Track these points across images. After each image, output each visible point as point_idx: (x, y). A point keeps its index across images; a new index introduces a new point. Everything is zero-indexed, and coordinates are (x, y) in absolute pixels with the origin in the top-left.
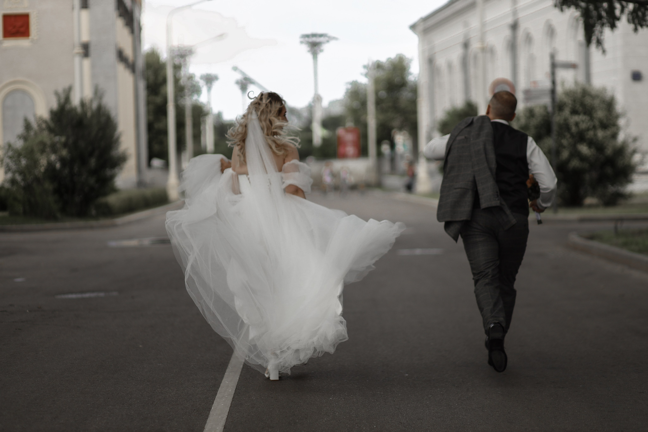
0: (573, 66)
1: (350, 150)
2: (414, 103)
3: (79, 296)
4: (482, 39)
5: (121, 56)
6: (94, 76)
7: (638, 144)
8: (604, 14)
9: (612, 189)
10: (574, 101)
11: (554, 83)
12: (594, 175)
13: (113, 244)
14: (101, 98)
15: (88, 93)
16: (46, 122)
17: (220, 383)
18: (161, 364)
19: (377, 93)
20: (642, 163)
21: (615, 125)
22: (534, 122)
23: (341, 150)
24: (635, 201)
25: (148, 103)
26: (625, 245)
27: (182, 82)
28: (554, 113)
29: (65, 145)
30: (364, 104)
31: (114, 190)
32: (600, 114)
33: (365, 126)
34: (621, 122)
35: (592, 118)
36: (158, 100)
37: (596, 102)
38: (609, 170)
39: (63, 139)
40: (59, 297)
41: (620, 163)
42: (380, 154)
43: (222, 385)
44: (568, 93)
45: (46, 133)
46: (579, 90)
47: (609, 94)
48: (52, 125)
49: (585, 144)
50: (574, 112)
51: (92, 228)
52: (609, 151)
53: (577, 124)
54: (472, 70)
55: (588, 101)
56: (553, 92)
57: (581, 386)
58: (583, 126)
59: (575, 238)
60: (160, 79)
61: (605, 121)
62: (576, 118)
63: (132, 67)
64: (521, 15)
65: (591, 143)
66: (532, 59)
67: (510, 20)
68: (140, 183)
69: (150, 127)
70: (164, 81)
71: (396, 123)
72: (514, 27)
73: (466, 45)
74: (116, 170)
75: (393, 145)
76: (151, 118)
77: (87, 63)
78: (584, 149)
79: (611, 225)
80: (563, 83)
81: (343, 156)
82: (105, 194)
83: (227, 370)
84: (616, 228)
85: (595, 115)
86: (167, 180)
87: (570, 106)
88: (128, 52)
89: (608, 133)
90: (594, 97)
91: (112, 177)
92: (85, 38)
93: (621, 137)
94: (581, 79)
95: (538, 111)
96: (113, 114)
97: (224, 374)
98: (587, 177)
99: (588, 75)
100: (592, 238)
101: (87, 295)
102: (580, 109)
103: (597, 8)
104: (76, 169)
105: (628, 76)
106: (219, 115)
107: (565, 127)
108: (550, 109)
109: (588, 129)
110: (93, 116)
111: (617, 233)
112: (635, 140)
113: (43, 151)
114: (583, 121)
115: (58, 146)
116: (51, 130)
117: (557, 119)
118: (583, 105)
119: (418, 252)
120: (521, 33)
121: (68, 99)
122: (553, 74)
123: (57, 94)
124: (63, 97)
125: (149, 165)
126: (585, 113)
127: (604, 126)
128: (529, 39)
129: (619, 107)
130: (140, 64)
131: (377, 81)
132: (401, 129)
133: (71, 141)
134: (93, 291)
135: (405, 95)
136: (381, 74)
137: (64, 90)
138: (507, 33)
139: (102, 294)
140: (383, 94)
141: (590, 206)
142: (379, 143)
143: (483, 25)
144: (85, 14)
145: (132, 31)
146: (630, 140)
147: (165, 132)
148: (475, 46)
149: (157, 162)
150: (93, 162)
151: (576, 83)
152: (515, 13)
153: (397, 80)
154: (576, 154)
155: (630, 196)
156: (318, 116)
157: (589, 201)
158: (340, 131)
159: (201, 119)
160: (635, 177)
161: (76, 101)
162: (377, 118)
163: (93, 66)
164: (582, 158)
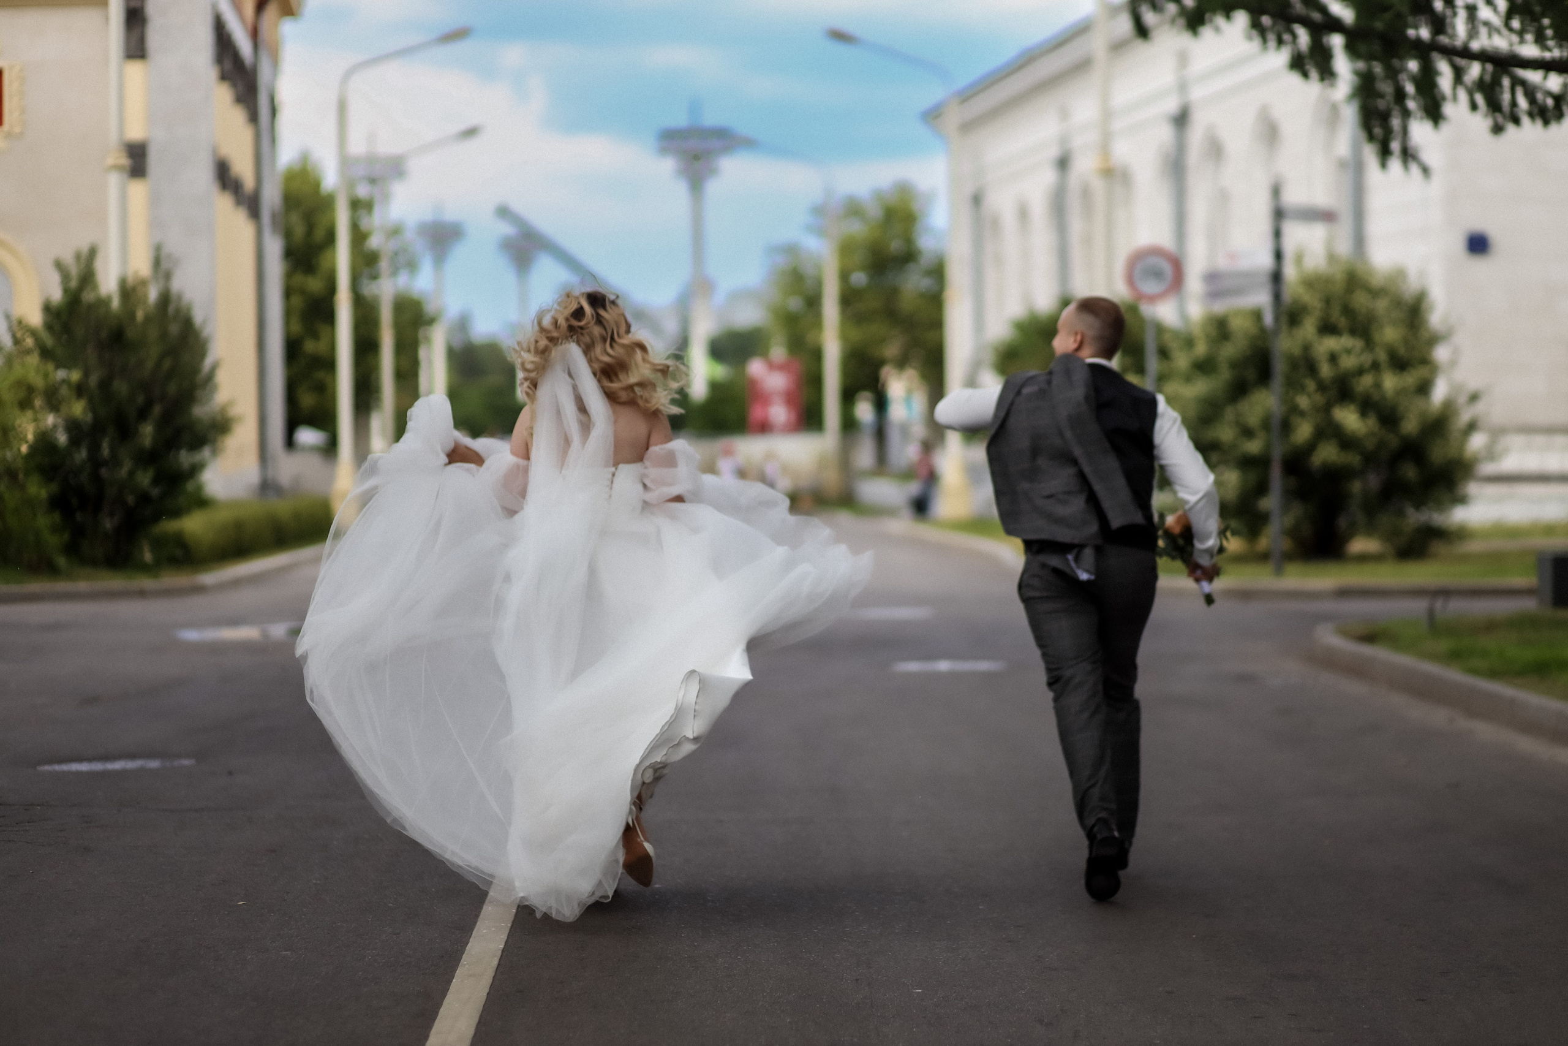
0: (1327, 216)
1: (779, 413)
2: (935, 300)
3: (97, 766)
4: (1105, 148)
5: (224, 176)
6: (155, 223)
7: (1480, 408)
8: (1410, 88)
9: (1415, 517)
10: (1328, 301)
11: (1278, 255)
12: (1374, 481)
13: (191, 635)
14: (168, 276)
15: (140, 265)
16: (33, 333)
17: (439, 1005)
18: (289, 953)
19: (844, 276)
20: (1491, 454)
21: (1426, 361)
22: (1229, 351)
23: (756, 413)
24: (1473, 547)
25: (288, 292)
26: (1455, 657)
27: (374, 242)
28: (1276, 332)
29: (80, 390)
30: (813, 302)
31: (202, 502)
32: (1390, 334)
33: (817, 355)
34: (1441, 353)
35: (1369, 343)
36: (314, 284)
37: (1381, 305)
38: (1410, 472)
39: (75, 376)
40: (47, 768)
41: (1438, 454)
42: (849, 424)
43: (443, 1011)
44: (1311, 282)
45: (34, 360)
46: (1339, 276)
47: (1412, 285)
48: (49, 341)
49: (1352, 407)
50: (1327, 328)
51: (142, 594)
52: (1410, 426)
53: (1333, 358)
54: (1076, 225)
55: (1360, 301)
56: (1276, 277)
57: (1365, 1027)
58: (1348, 362)
59: (1329, 638)
60: (319, 234)
61: (1402, 351)
62: (1331, 343)
63: (252, 205)
64: (1197, 94)
65: (1367, 405)
66: (1223, 198)
67: (1171, 105)
68: (267, 486)
69: (292, 349)
70: (330, 238)
71: (892, 350)
72: (1181, 119)
73: (1063, 163)
74: (206, 452)
75: (881, 404)
76: (296, 328)
77: (138, 190)
78: (1349, 418)
79: (1419, 606)
80: (1299, 259)
81: (764, 428)
82: (177, 513)
83: (460, 972)
84: (1431, 614)
85: (1377, 337)
86: (331, 478)
87: (1317, 313)
88: (243, 168)
89: (1410, 379)
90: (1376, 293)
91: (196, 469)
92: (135, 132)
93: (1440, 392)
94: (1344, 247)
95: (1238, 325)
96: (198, 317)
97: (450, 981)
98: (1356, 487)
99: (1359, 240)
100: (1370, 638)
101: (118, 765)
102: (1342, 322)
103: (1393, 74)
104: (105, 451)
105: (1458, 244)
106: (463, 324)
107: (1306, 364)
108: (1268, 319)
109: (1360, 372)
110: (148, 319)
111: (1435, 626)
112: (1474, 398)
113: (25, 404)
114: (1348, 352)
115: (64, 391)
116: (46, 353)
117: (1286, 345)
118: (1348, 311)
119: (943, 666)
120: (1196, 136)
121: (88, 277)
122: (1277, 234)
123: (59, 265)
124: (74, 271)
125: (290, 442)
126: (1353, 332)
127: (1400, 363)
128: (1216, 150)
129: (1436, 319)
130: (271, 197)
131: (846, 249)
132: (902, 363)
133: (93, 380)
134: (132, 756)
135: (913, 283)
136: (857, 229)
137: (78, 256)
138: (1165, 133)
139: (154, 764)
140: (859, 278)
141: (1363, 558)
142: (848, 396)
143: (1107, 115)
144: (135, 70)
145: (253, 117)
146: (1462, 399)
147: (329, 364)
148: (1085, 165)
149: (308, 436)
150: (147, 432)
151: (1332, 257)
152: (1183, 86)
153: (895, 246)
154: (1329, 430)
155: (1461, 534)
156: (703, 330)
157: (1359, 545)
158: (756, 368)
159: (421, 333)
160: (1472, 488)
161: (108, 284)
162: (844, 337)
163: (155, 201)
164: (1346, 442)
